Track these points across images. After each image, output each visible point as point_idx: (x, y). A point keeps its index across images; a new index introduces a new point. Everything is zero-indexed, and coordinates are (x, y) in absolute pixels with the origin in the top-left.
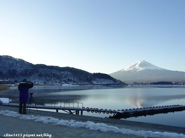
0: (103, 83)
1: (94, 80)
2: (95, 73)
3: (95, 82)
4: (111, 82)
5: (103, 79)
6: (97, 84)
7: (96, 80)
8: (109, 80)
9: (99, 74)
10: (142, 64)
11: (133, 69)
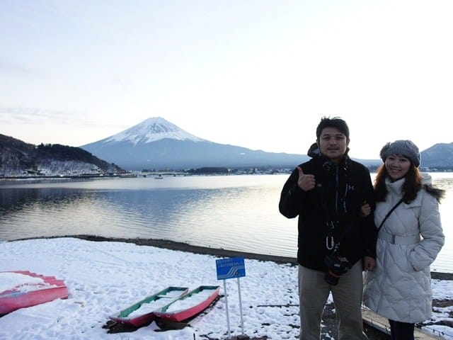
0: (71, 173)
1: (44, 165)
2: (45, 144)
3: (45, 171)
4: (92, 170)
5: (71, 163)
6: (54, 175)
7: (49, 163)
8: (88, 164)
9: (57, 146)
10: (157, 127)
11: (136, 138)
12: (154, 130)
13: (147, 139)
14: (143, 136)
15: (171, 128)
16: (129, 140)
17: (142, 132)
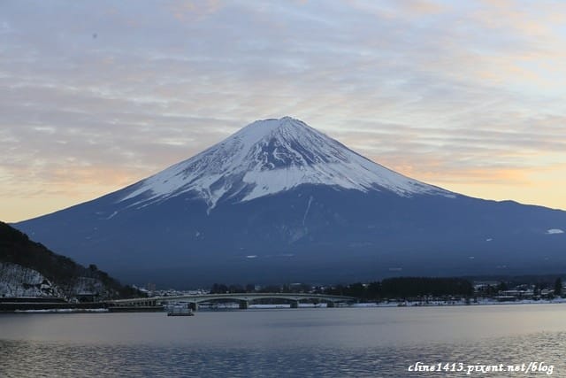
10: (281, 148)
11: (215, 186)
12: (271, 158)
13: (250, 188)
14: (238, 180)
15: (326, 150)
16: (193, 194)
17: (232, 166)
